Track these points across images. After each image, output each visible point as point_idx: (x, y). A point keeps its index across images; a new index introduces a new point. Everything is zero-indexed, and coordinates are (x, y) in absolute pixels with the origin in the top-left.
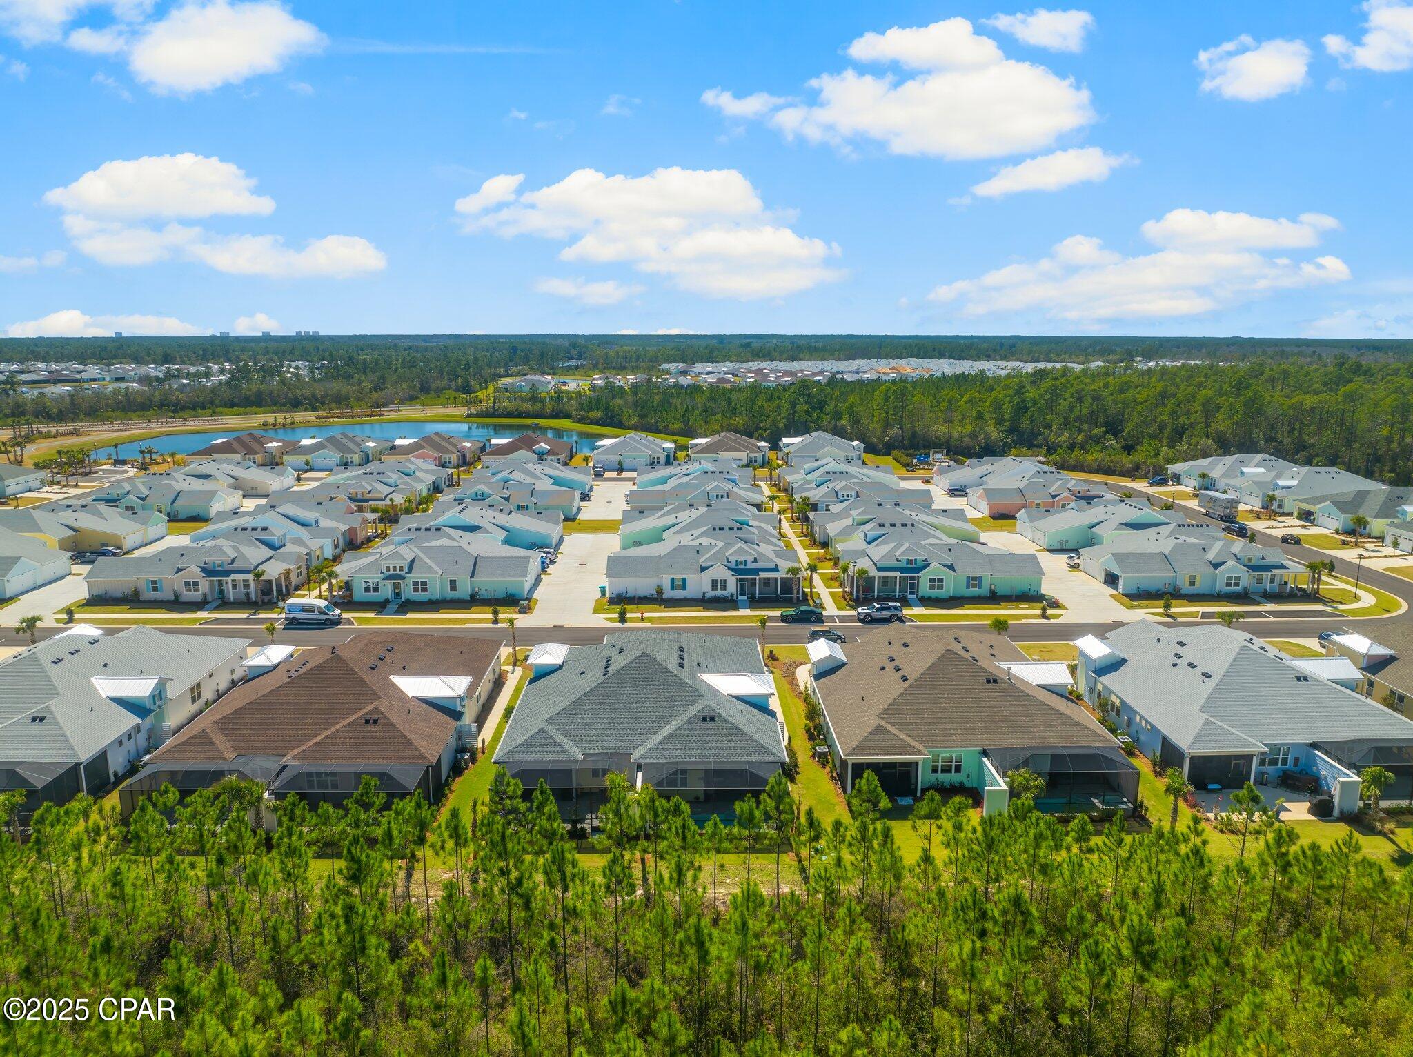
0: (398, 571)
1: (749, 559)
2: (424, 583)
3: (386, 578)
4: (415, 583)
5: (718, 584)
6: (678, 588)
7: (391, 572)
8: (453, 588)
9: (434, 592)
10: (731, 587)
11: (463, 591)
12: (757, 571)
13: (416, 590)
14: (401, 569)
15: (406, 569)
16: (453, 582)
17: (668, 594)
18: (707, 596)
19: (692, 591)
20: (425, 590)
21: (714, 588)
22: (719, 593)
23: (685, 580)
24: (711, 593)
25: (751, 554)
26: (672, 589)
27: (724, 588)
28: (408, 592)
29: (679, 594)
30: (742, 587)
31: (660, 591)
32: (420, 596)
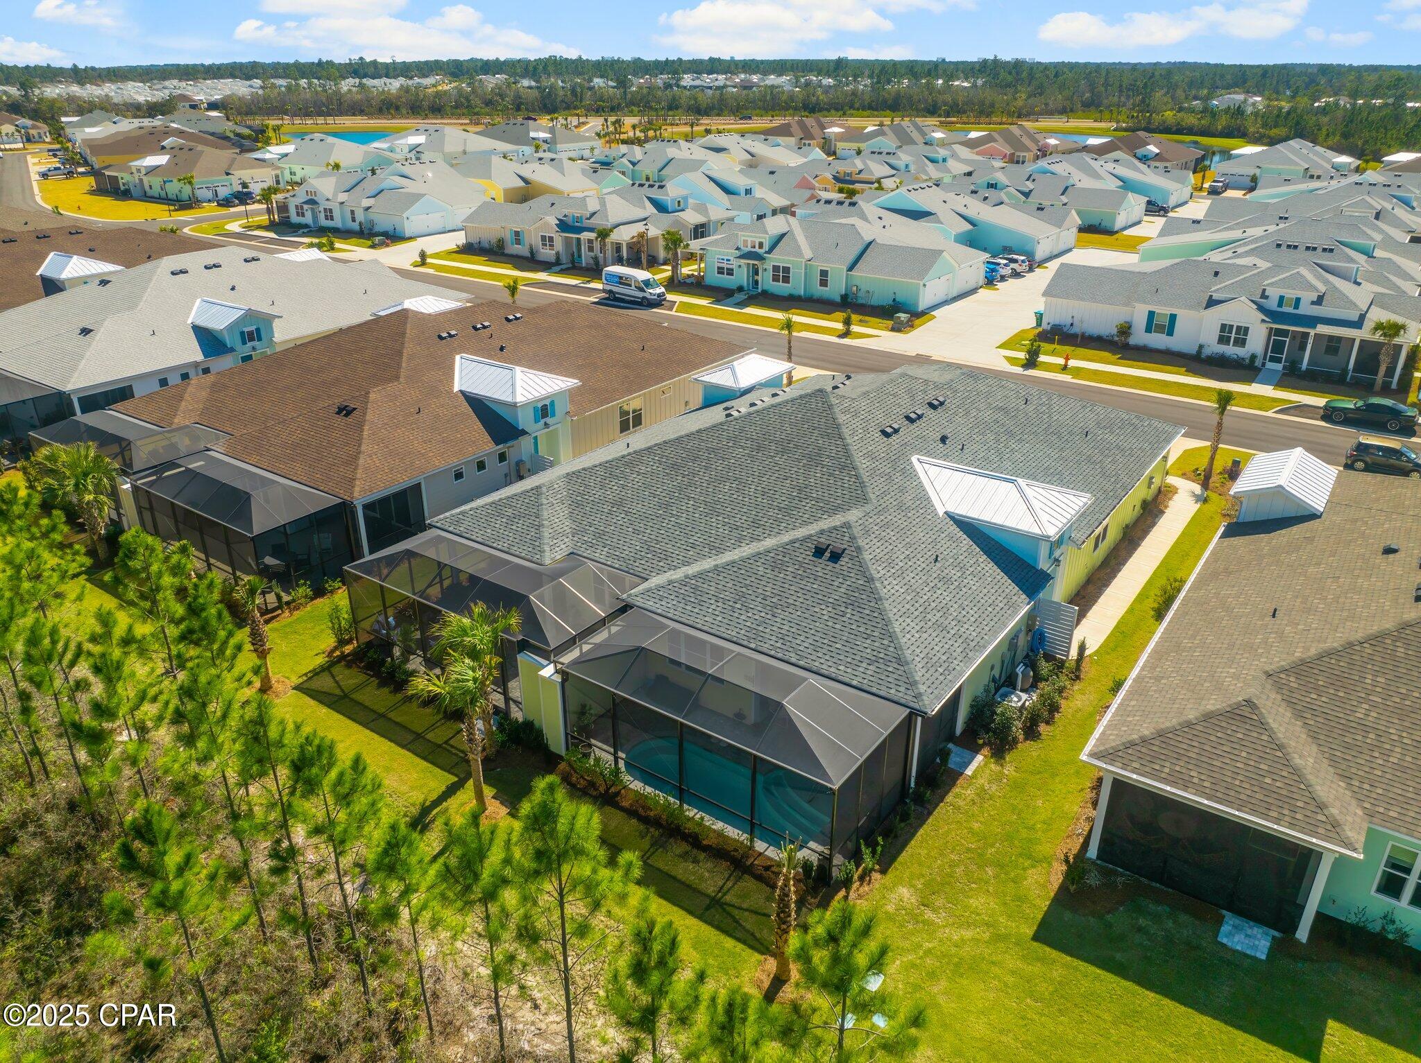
0: (757, 249)
1: (1308, 296)
2: (786, 270)
3: (741, 257)
4: (776, 268)
5: (1233, 334)
6: (1160, 329)
7: (749, 249)
8: (824, 283)
9: (796, 286)
10: (1257, 342)
11: (835, 289)
12: (1313, 321)
13: (776, 279)
14: (761, 245)
15: (766, 248)
16: (824, 273)
17: (1139, 337)
18: (1207, 352)
19: (1181, 341)
20: (786, 280)
21: (1223, 340)
22: (1231, 350)
23: (1173, 318)
24: (1214, 347)
25: (1312, 288)
26: (1148, 330)
27: (1241, 342)
28: (766, 281)
29: (1158, 340)
30: (1278, 347)
31: (1125, 330)
32: (780, 288)
